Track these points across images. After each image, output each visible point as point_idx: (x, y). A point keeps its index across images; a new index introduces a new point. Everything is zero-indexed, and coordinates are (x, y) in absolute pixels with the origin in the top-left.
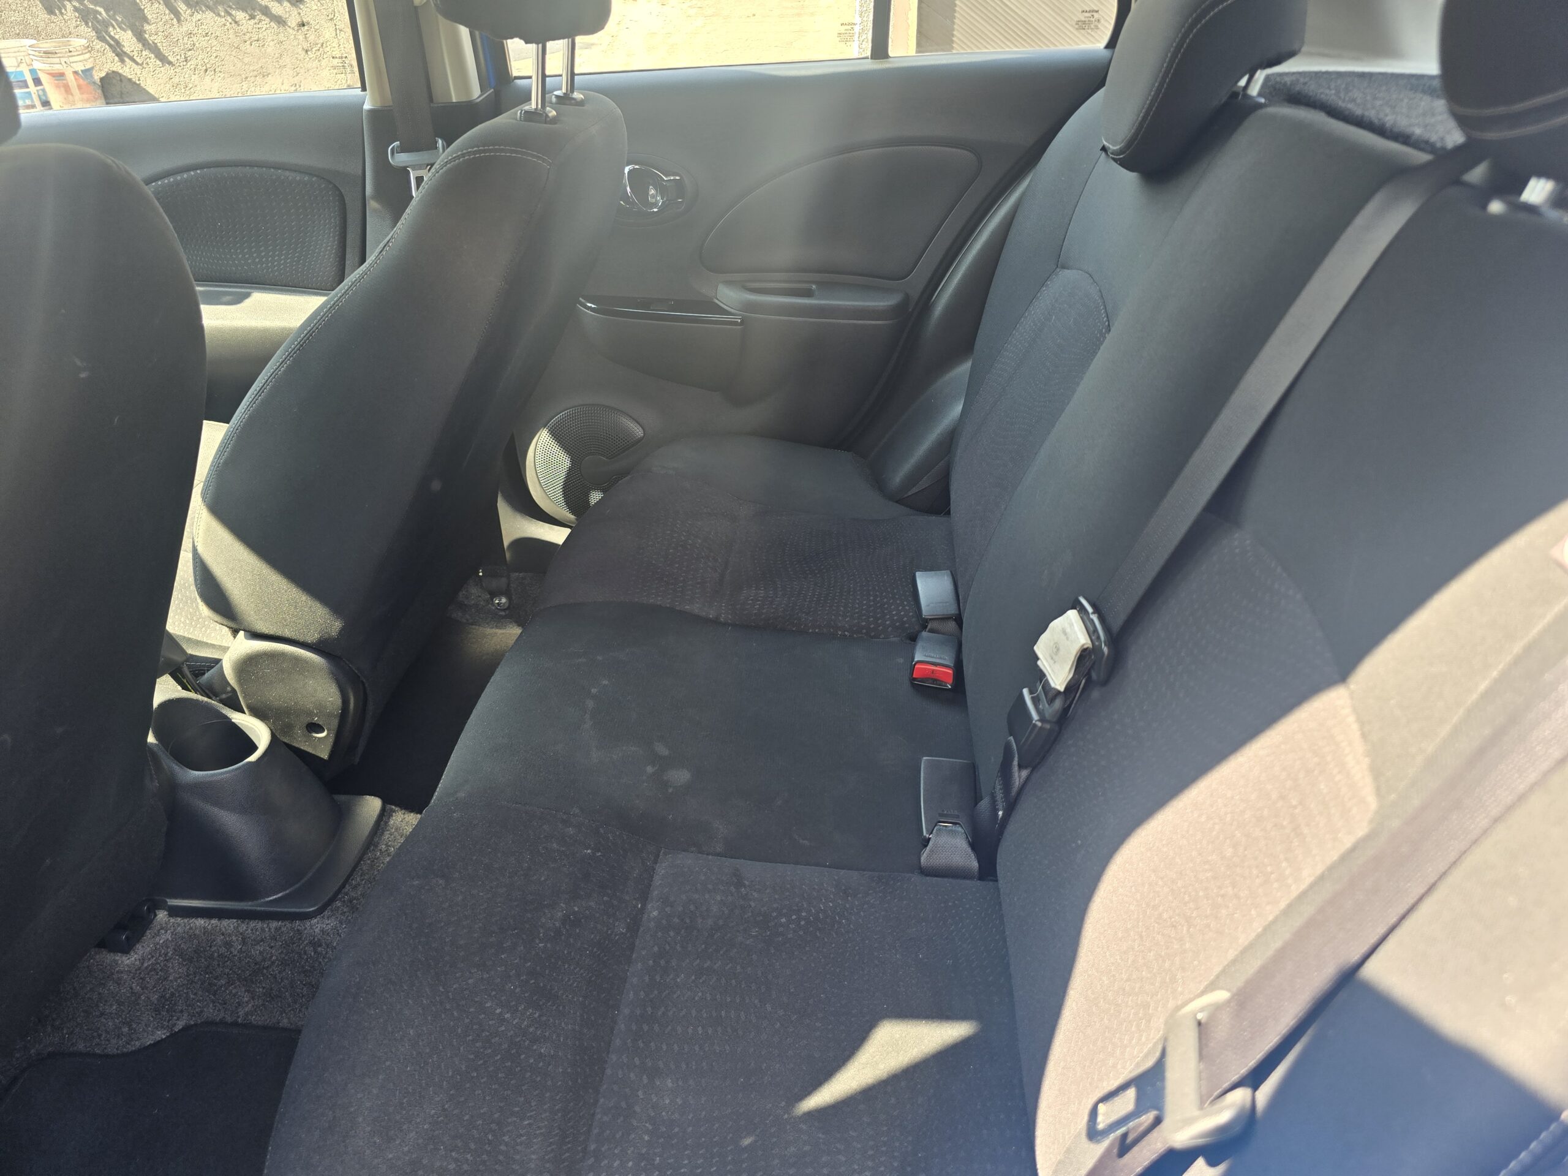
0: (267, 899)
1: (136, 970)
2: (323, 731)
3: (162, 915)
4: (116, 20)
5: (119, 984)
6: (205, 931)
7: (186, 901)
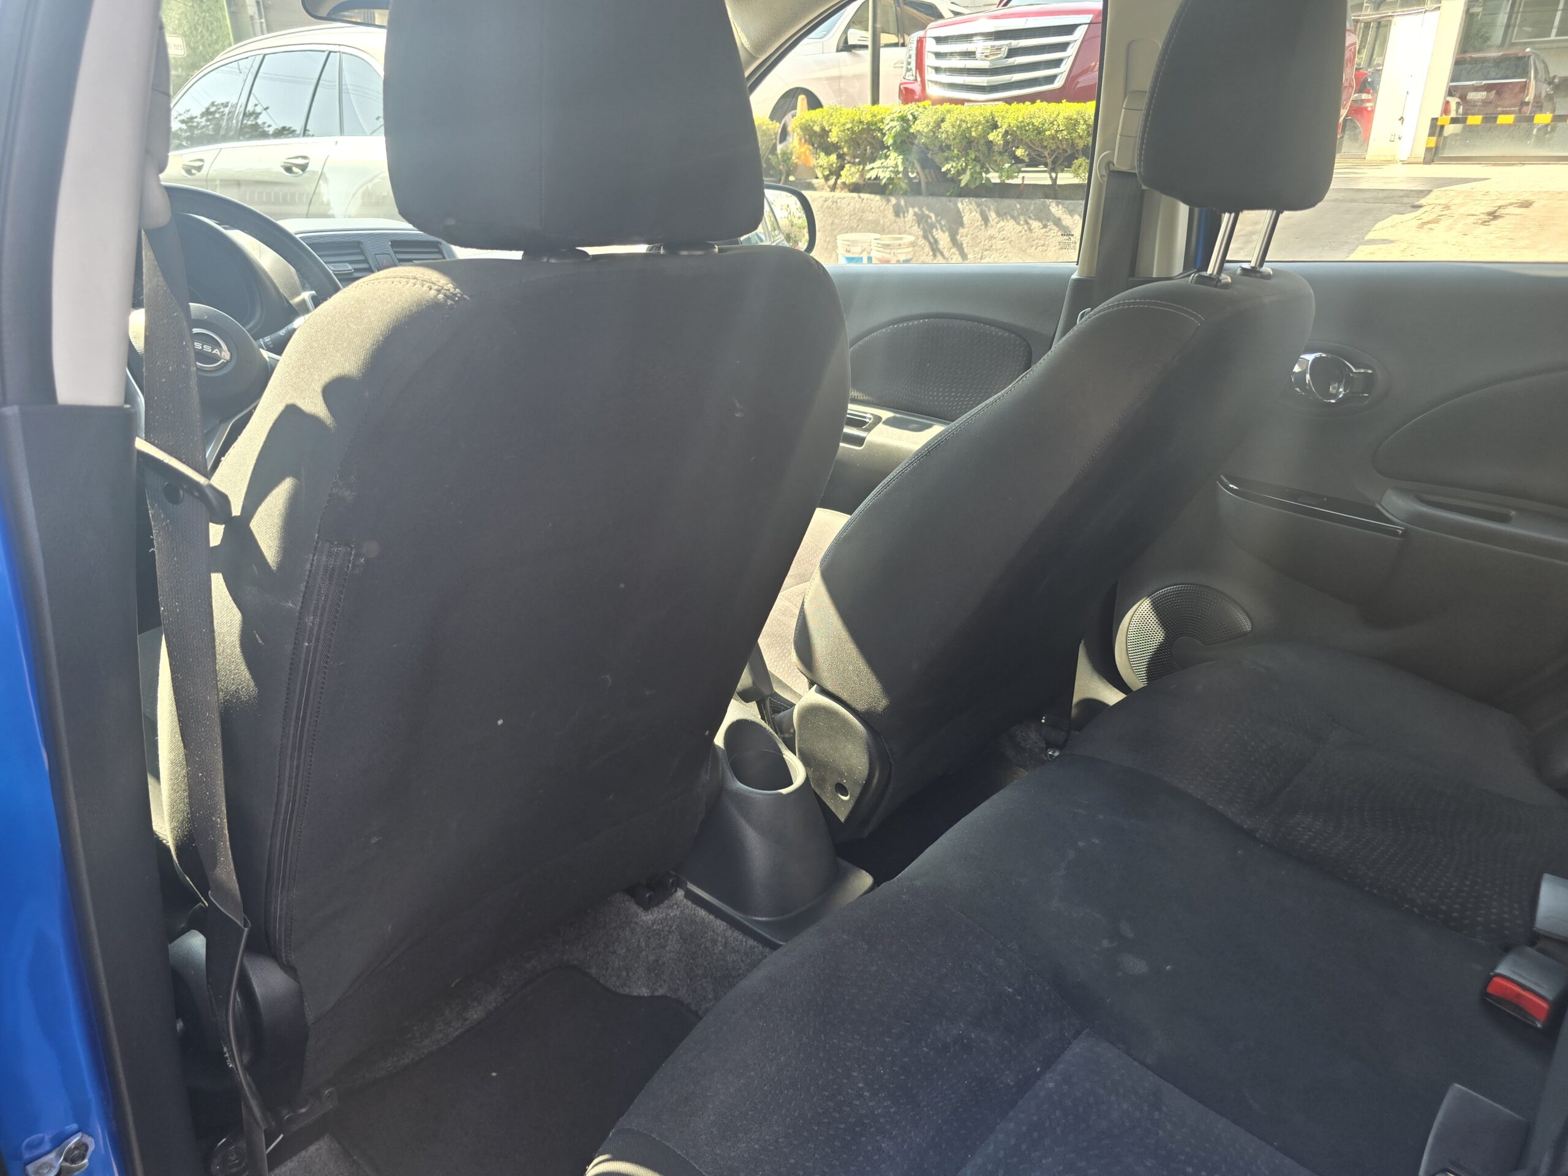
0: (754, 918)
1: (647, 928)
2: (846, 796)
3: (680, 893)
4: (940, 224)
5: (632, 933)
6: (703, 921)
7: (700, 890)
